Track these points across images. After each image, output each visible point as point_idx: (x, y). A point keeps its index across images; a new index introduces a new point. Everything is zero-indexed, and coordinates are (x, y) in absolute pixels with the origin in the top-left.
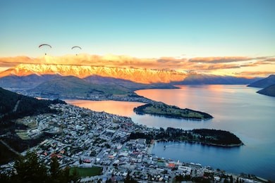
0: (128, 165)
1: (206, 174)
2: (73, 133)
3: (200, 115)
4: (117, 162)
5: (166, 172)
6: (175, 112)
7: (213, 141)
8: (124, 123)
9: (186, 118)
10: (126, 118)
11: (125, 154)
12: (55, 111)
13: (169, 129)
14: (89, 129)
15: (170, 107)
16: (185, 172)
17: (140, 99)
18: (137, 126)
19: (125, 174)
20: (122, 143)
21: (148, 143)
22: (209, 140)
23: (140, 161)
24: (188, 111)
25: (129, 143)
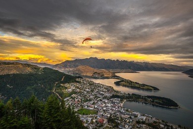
0: (110, 111)
1: (155, 122)
2: (85, 92)
3: (152, 88)
4: (105, 109)
5: (130, 117)
6: (137, 85)
7: (160, 103)
8: (109, 89)
9: (143, 89)
10: (110, 87)
11: (109, 105)
12: (78, 82)
13: (133, 94)
14: (92, 91)
15: (133, 82)
16: (142, 119)
17: (118, 77)
18: (116, 92)
19: (109, 116)
20: (108, 100)
21: (121, 101)
22: (157, 102)
23: (117, 110)
24: (144, 85)
25: (111, 100)
